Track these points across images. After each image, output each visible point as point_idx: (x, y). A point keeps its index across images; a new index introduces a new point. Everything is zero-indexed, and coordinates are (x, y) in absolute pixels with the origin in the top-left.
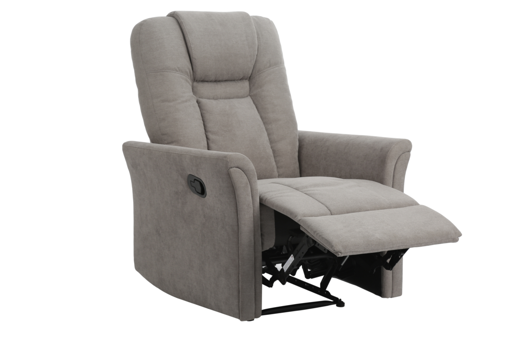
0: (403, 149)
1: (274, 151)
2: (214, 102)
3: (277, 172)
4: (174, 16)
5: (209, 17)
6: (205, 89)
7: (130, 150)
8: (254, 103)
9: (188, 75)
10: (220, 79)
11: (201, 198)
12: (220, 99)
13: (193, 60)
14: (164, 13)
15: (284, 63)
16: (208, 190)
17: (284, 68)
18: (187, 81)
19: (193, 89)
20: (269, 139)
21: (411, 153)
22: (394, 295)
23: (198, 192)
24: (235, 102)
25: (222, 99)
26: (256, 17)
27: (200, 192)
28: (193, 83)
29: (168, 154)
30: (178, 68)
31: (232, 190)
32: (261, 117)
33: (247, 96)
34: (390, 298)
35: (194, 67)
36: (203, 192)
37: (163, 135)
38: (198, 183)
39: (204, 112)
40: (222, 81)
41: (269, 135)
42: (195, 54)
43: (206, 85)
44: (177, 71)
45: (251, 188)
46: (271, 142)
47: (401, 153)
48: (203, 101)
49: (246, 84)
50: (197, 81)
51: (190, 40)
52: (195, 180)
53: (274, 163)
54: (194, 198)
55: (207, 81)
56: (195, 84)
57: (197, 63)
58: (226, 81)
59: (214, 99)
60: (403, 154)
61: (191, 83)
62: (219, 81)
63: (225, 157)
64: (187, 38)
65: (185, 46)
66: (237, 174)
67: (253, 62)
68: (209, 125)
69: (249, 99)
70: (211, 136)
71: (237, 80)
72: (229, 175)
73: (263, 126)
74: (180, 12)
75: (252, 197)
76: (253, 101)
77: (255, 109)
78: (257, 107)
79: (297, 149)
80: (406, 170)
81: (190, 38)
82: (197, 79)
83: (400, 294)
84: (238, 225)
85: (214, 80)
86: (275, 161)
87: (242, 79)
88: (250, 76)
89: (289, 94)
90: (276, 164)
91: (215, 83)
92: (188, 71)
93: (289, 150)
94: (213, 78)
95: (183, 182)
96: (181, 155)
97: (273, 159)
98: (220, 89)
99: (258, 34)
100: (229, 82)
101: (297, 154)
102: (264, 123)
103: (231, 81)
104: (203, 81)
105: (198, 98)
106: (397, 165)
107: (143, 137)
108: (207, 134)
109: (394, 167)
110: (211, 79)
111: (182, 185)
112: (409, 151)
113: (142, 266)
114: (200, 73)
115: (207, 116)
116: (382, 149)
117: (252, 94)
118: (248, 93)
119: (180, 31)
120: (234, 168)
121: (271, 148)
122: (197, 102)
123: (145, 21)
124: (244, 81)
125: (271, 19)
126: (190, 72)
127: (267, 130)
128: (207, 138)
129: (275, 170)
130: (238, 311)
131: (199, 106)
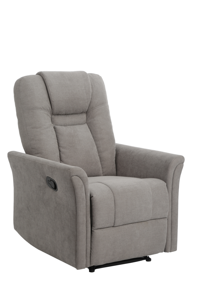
0: (179, 161)
1: (100, 158)
2: (64, 128)
3: (102, 171)
4: (40, 74)
5: (62, 75)
6: (59, 120)
7: (12, 156)
8: (89, 128)
9: (49, 111)
10: (69, 113)
11: (54, 191)
12: (68, 126)
13: (52, 103)
14: (34, 73)
15: (108, 103)
16: (58, 187)
17: (108, 106)
18: (48, 115)
19: (51, 120)
20: (98, 151)
21: (184, 164)
22: (172, 250)
23: (52, 188)
24: (77, 127)
25: (70, 125)
26: (91, 74)
27: (54, 188)
28: (52, 116)
29: (35, 162)
30: (43, 107)
31: (73, 189)
32: (93, 137)
33: (85, 123)
34: (169, 252)
35: (52, 106)
36: (55, 188)
37: (33, 149)
38: (53, 182)
39: (58, 134)
40: (70, 114)
41: (97, 148)
42: (53, 98)
43: (60, 117)
44: (42, 109)
45: (85, 188)
46: (99, 152)
47: (178, 164)
48: (58, 127)
49: (84, 116)
50: (54, 115)
51: (50, 90)
52: (51, 180)
53: (100, 165)
54: (50, 191)
55: (60, 115)
56: (53, 116)
57: (54, 104)
58: (72, 114)
59: (64, 126)
60: (179, 165)
61: (50, 116)
62: (68, 114)
63: (69, 169)
64: (48, 89)
65: (47, 93)
66: (76, 180)
67: (89, 103)
68: (61, 143)
69: (86, 126)
70: (62, 149)
71: (79, 114)
72: (71, 181)
73: (94, 143)
74: (44, 72)
75: (85, 193)
76: (88, 126)
77: (90, 132)
78: (90, 131)
79: (115, 156)
80: (180, 174)
81: (50, 89)
82: (54, 113)
83: (175, 249)
84: (76, 211)
85: (65, 114)
86: (101, 164)
87: (82, 113)
88: (87, 111)
89: (111, 122)
90: (102, 166)
91: (65, 116)
92: (49, 109)
93: (110, 157)
94: (64, 113)
95: (44, 181)
96: (42, 165)
97: (99, 163)
98: (68, 119)
99: (92, 86)
100: (74, 115)
101: (114, 159)
102: (95, 141)
103: (75, 114)
104: (58, 115)
105: (55, 126)
106: (175, 171)
107: (20, 149)
108: (60, 148)
109: (173, 173)
110: (63, 113)
111: (43, 183)
112: (183, 163)
113: (18, 227)
114: (56, 110)
115: (60, 137)
116: (166, 161)
117: (88, 122)
118: (85, 122)
119: (44, 84)
120: (75, 176)
121: (99, 156)
122: (54, 128)
123: (22, 78)
124: (83, 114)
125: (100, 75)
126: (50, 110)
127: (96, 145)
128: (60, 151)
129: (101, 169)
130: (75, 264)
131: (55, 130)
